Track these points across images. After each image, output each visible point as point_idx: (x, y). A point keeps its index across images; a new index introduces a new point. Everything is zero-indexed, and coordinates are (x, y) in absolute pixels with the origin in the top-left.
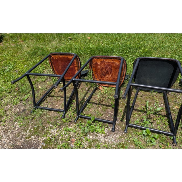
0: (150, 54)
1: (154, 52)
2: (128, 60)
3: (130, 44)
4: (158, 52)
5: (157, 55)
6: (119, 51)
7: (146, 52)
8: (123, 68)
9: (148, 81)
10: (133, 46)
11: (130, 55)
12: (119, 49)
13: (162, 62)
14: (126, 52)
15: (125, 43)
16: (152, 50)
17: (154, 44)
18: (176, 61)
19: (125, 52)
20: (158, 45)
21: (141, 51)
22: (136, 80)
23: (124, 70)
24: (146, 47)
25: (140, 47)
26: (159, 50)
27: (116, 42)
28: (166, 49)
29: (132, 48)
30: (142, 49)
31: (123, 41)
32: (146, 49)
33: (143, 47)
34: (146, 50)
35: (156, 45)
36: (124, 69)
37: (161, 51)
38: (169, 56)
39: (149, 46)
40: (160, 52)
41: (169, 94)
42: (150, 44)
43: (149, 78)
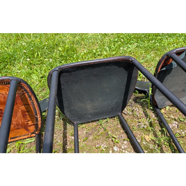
0: (73, 51)
1: (77, 47)
2: (44, 68)
3: (41, 43)
4: (82, 46)
5: (83, 51)
6: (25, 57)
7: (68, 50)
8: (29, 99)
9: (88, 107)
10: (46, 45)
11: (45, 58)
12: (24, 52)
13: (107, 67)
14: (38, 55)
15: (32, 41)
16: (75, 45)
17: (75, 37)
18: (130, 60)
19: (36, 56)
20: (79, 37)
21: (60, 49)
22: (65, 112)
23: (33, 103)
24: (65, 42)
25: (56, 45)
26: (83, 43)
27: (18, 43)
28: (90, 41)
29: (45, 48)
30: (60, 47)
31: (29, 39)
32: (65, 45)
33: (61, 43)
34: (67, 46)
35: (77, 37)
36: (31, 99)
37: (86, 45)
38: (98, 50)
39: (68, 40)
40: (86, 47)
41: (124, 114)
42: (69, 37)
43: (88, 102)
